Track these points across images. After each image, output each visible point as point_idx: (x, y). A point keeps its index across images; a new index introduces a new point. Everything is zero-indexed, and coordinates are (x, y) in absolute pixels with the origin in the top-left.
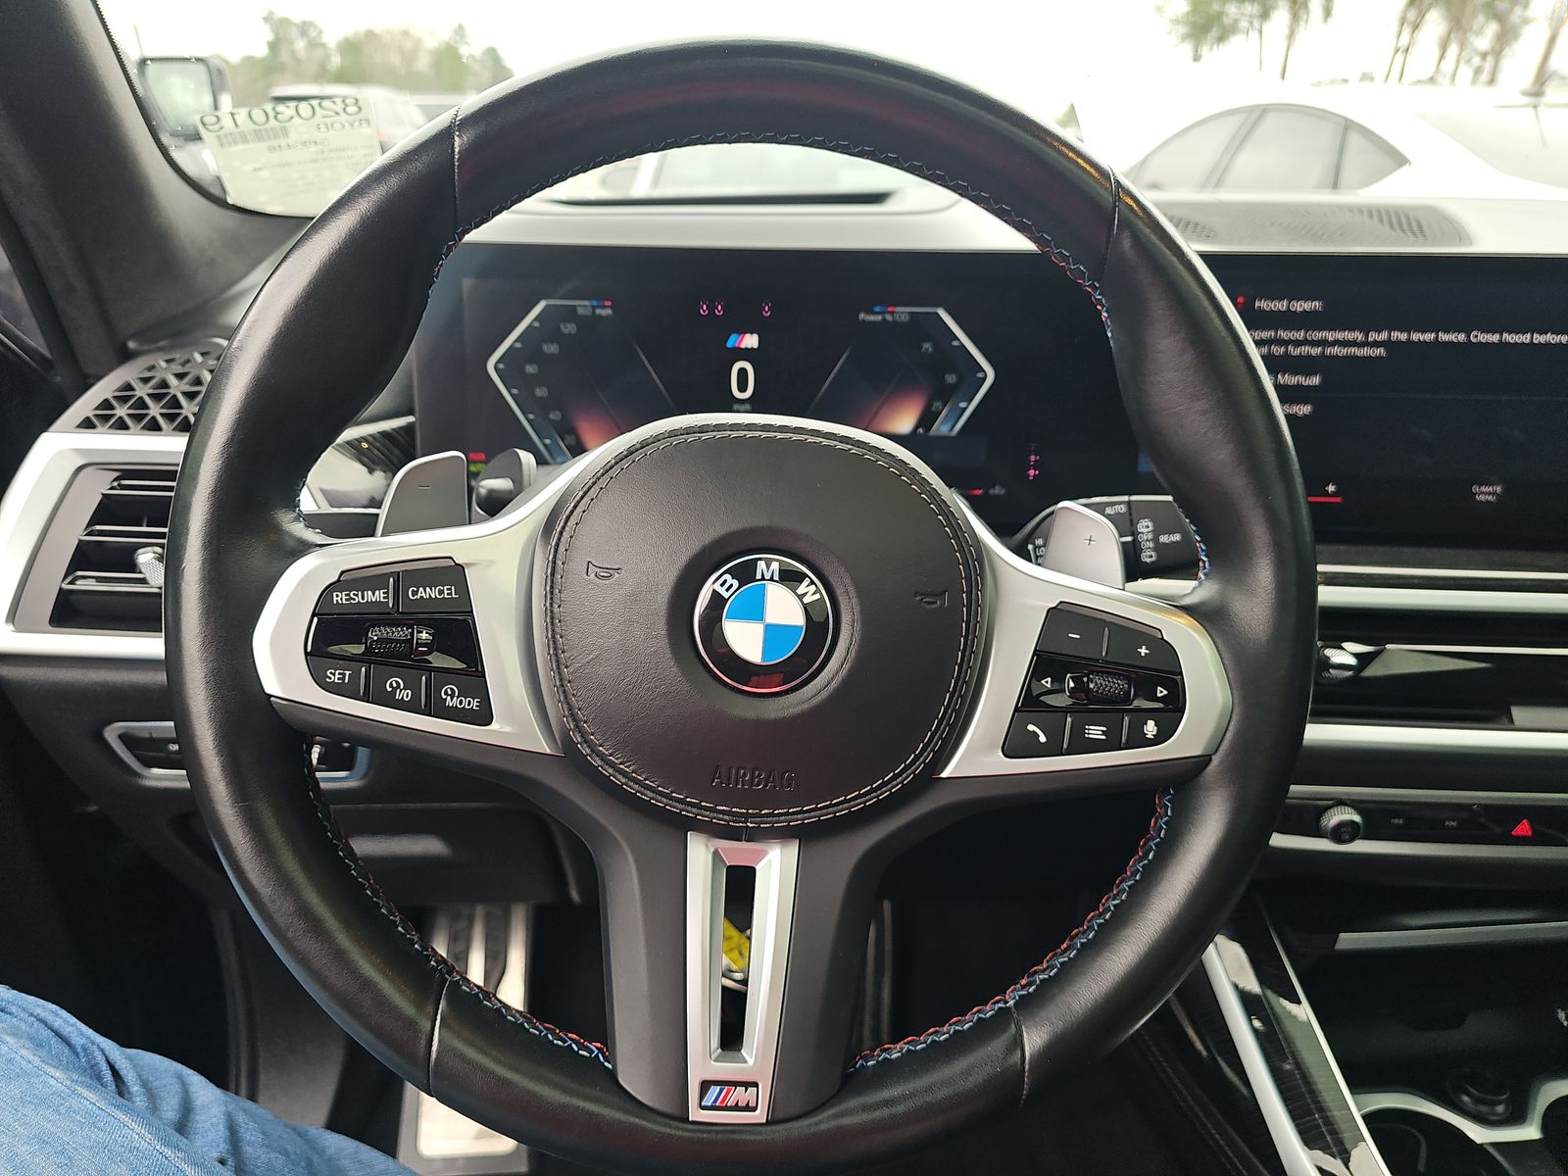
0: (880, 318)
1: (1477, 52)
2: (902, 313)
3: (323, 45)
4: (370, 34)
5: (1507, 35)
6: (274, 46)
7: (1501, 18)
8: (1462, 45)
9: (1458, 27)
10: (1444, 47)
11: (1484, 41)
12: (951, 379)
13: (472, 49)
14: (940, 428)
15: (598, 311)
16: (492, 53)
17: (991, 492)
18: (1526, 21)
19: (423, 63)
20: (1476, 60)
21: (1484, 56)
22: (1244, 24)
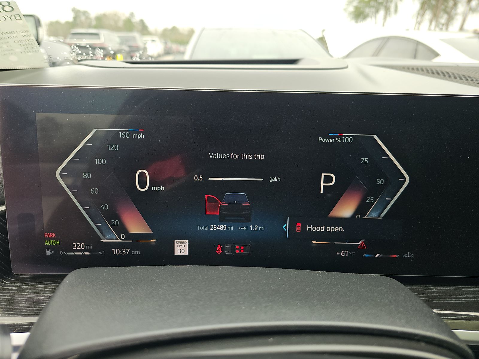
0: (332, 140)
1: (441, 24)
2: (348, 138)
3: (90, 18)
4: (104, 15)
5: (450, 18)
6: (75, 18)
7: (448, 13)
8: (437, 21)
9: (435, 16)
10: (431, 22)
11: (443, 20)
12: (380, 182)
13: (136, 19)
14: (372, 214)
15: (134, 135)
16: (142, 21)
17: (405, 256)
18: (456, 14)
19: (121, 24)
20: (441, 26)
21: (443, 25)
22: (370, 14)
